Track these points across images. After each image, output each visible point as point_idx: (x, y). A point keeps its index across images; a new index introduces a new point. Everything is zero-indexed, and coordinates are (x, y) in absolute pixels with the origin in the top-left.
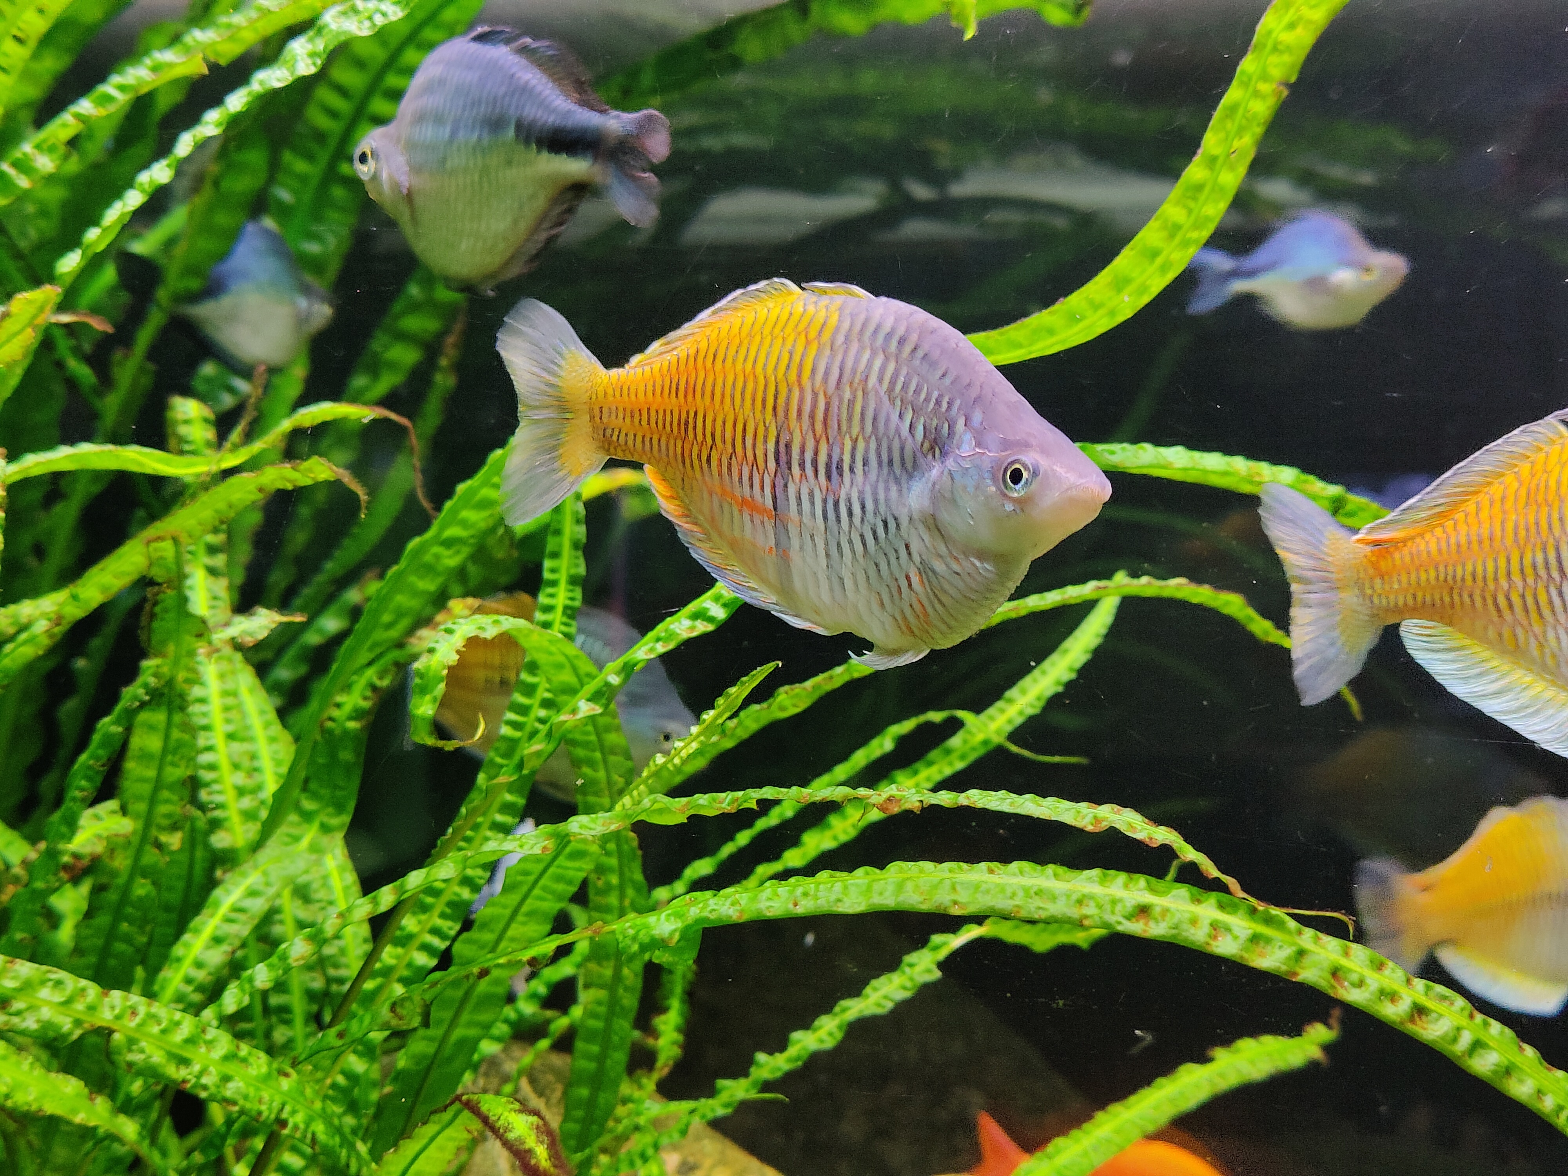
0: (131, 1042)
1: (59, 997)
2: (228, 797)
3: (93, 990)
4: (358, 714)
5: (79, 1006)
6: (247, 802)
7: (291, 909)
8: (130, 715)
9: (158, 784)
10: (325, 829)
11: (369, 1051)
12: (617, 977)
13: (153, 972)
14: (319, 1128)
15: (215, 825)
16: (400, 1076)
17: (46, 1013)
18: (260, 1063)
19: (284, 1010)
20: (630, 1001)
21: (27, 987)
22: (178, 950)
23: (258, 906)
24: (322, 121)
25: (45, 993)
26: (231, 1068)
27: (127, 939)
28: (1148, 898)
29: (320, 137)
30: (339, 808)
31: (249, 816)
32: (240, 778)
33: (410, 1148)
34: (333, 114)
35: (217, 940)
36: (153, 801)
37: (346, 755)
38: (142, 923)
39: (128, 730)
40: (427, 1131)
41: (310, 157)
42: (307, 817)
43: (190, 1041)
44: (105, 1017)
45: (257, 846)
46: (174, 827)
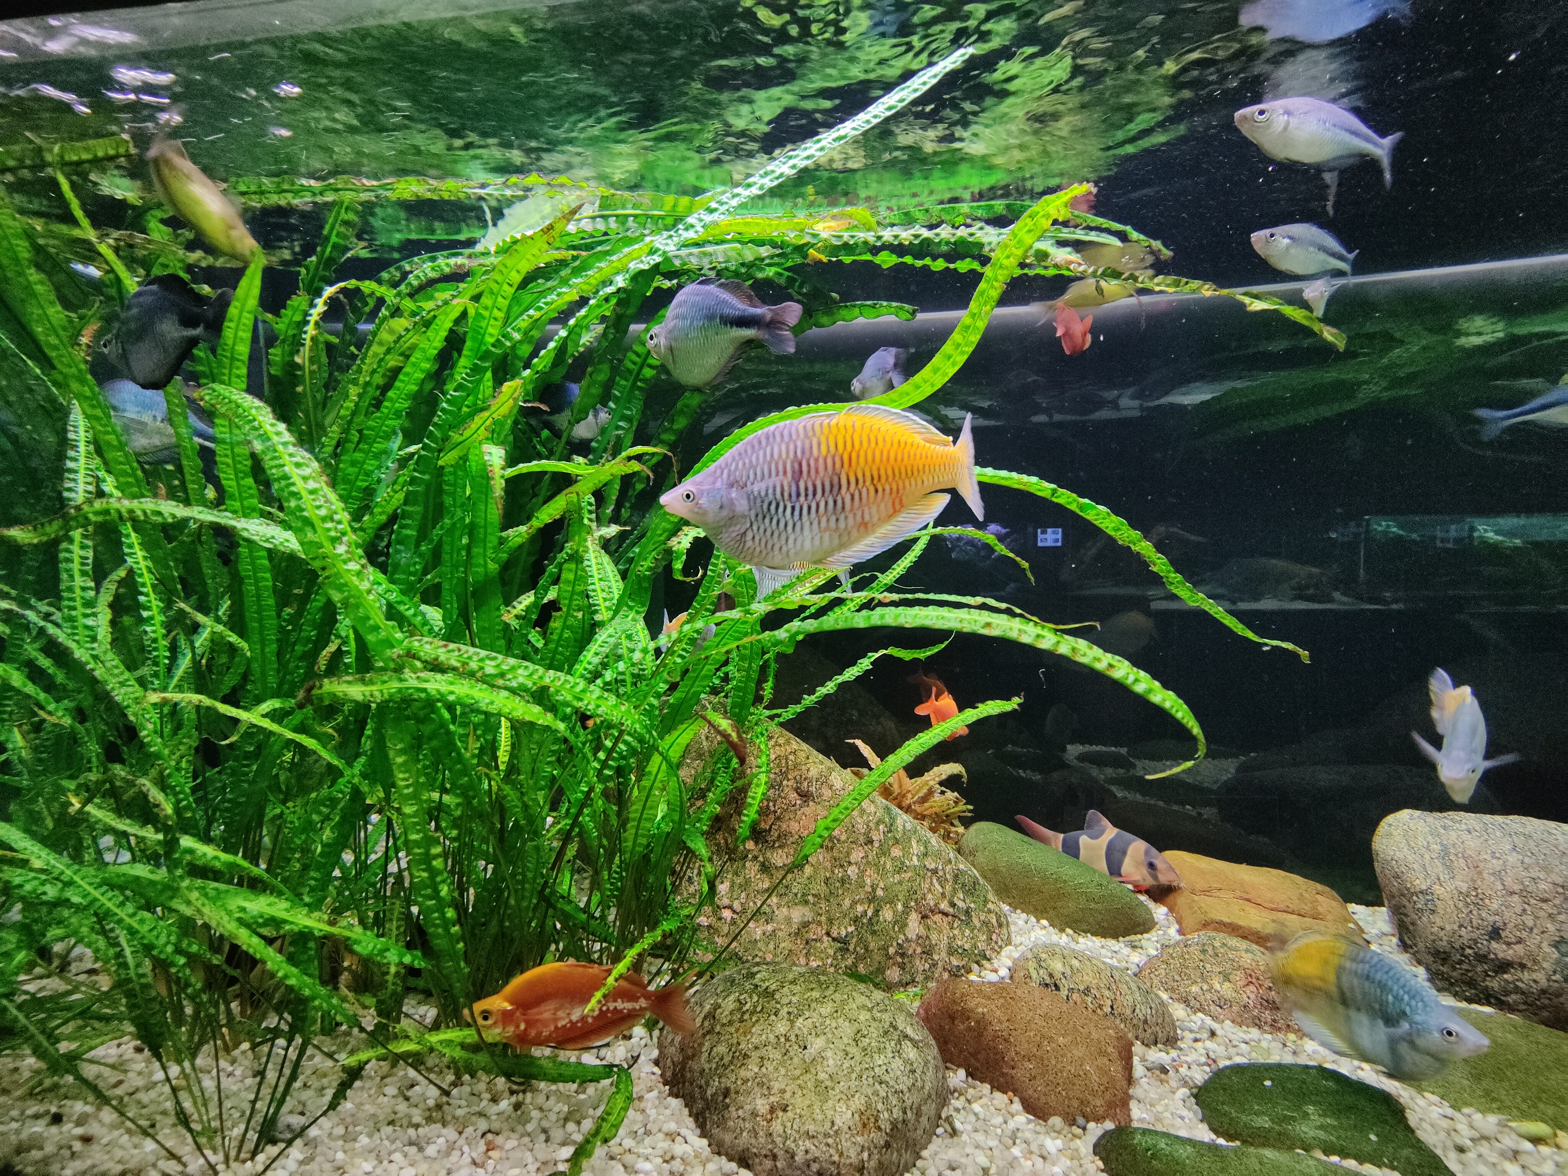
0: (558, 691)
1: (526, 673)
2: (601, 601)
3: (541, 670)
4: (650, 569)
5: (535, 677)
6: (607, 604)
7: (625, 643)
8: (560, 567)
9: (573, 593)
10: (638, 612)
11: (658, 696)
12: (750, 666)
13: (571, 667)
14: (637, 726)
15: (596, 611)
16: (671, 706)
17: (521, 680)
18: (612, 699)
19: (624, 681)
20: (755, 676)
21: (513, 669)
22: (581, 658)
23: (612, 640)
24: (631, 366)
25: (520, 671)
26: (600, 702)
27: (562, 654)
28: (989, 620)
29: (630, 371)
30: (643, 605)
31: (608, 609)
32: (604, 595)
33: (675, 734)
34: (634, 363)
35: (597, 654)
36: (571, 600)
37: (645, 585)
38: (566, 647)
39: (560, 571)
40: (682, 727)
41: (627, 380)
42: (631, 608)
43: (583, 691)
44: (547, 681)
45: (613, 618)
46: (579, 610)
